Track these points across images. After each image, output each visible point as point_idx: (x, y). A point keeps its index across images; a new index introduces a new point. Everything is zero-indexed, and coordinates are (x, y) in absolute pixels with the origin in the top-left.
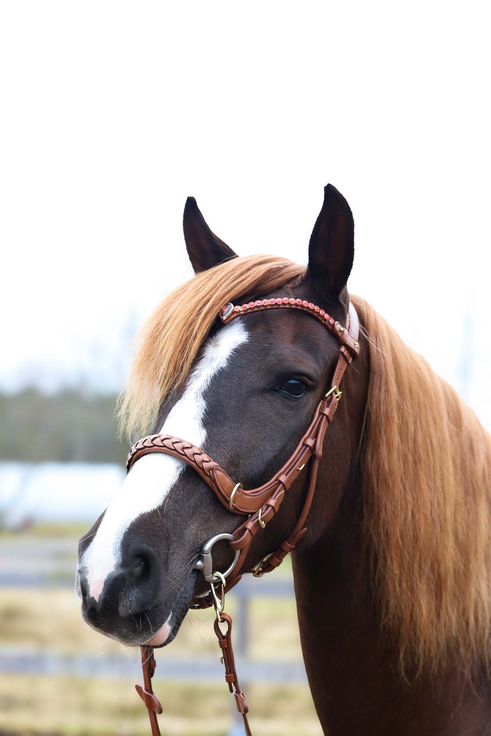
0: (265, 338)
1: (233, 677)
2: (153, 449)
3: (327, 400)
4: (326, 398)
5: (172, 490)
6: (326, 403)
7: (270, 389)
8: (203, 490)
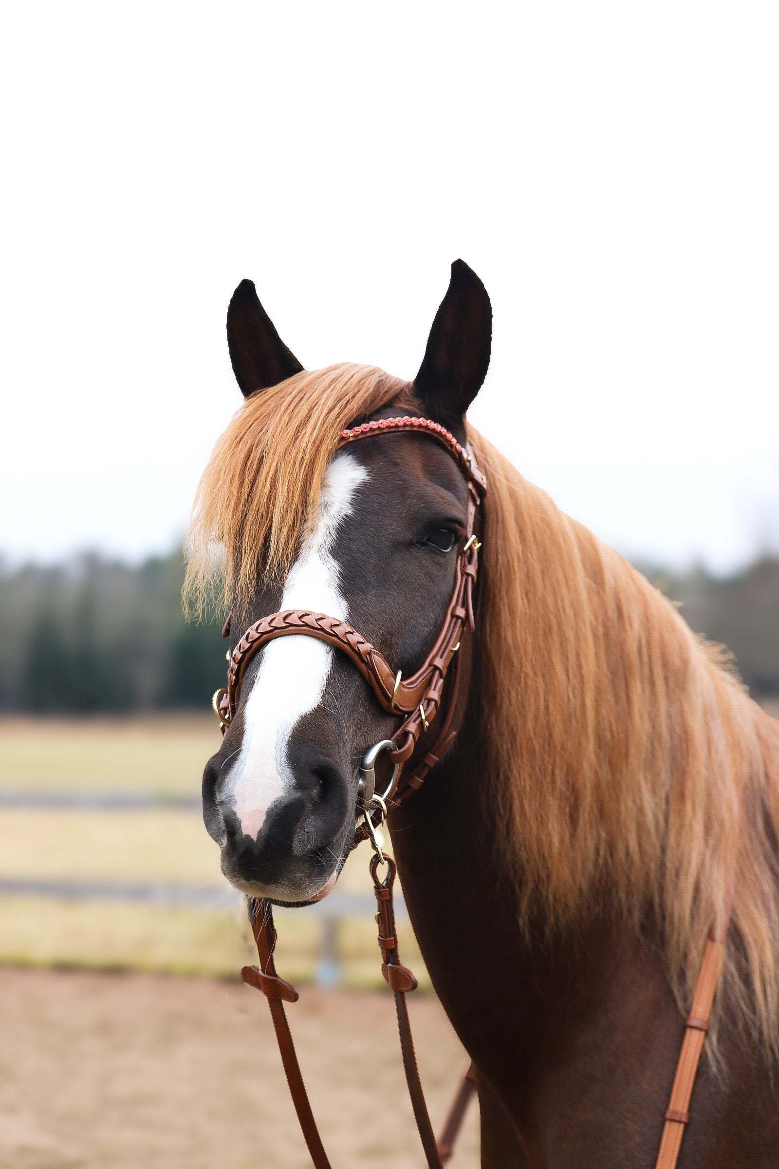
0: (393, 473)
1: (393, 941)
2: (289, 630)
3: (467, 555)
4: (465, 552)
5: (328, 683)
6: (466, 559)
7: (417, 542)
8: (358, 681)
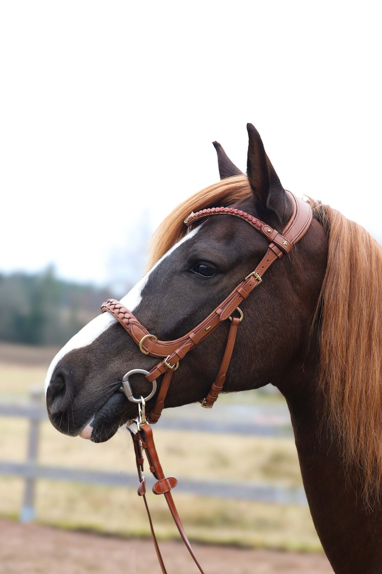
4: (245, 280)
7: (186, 271)
